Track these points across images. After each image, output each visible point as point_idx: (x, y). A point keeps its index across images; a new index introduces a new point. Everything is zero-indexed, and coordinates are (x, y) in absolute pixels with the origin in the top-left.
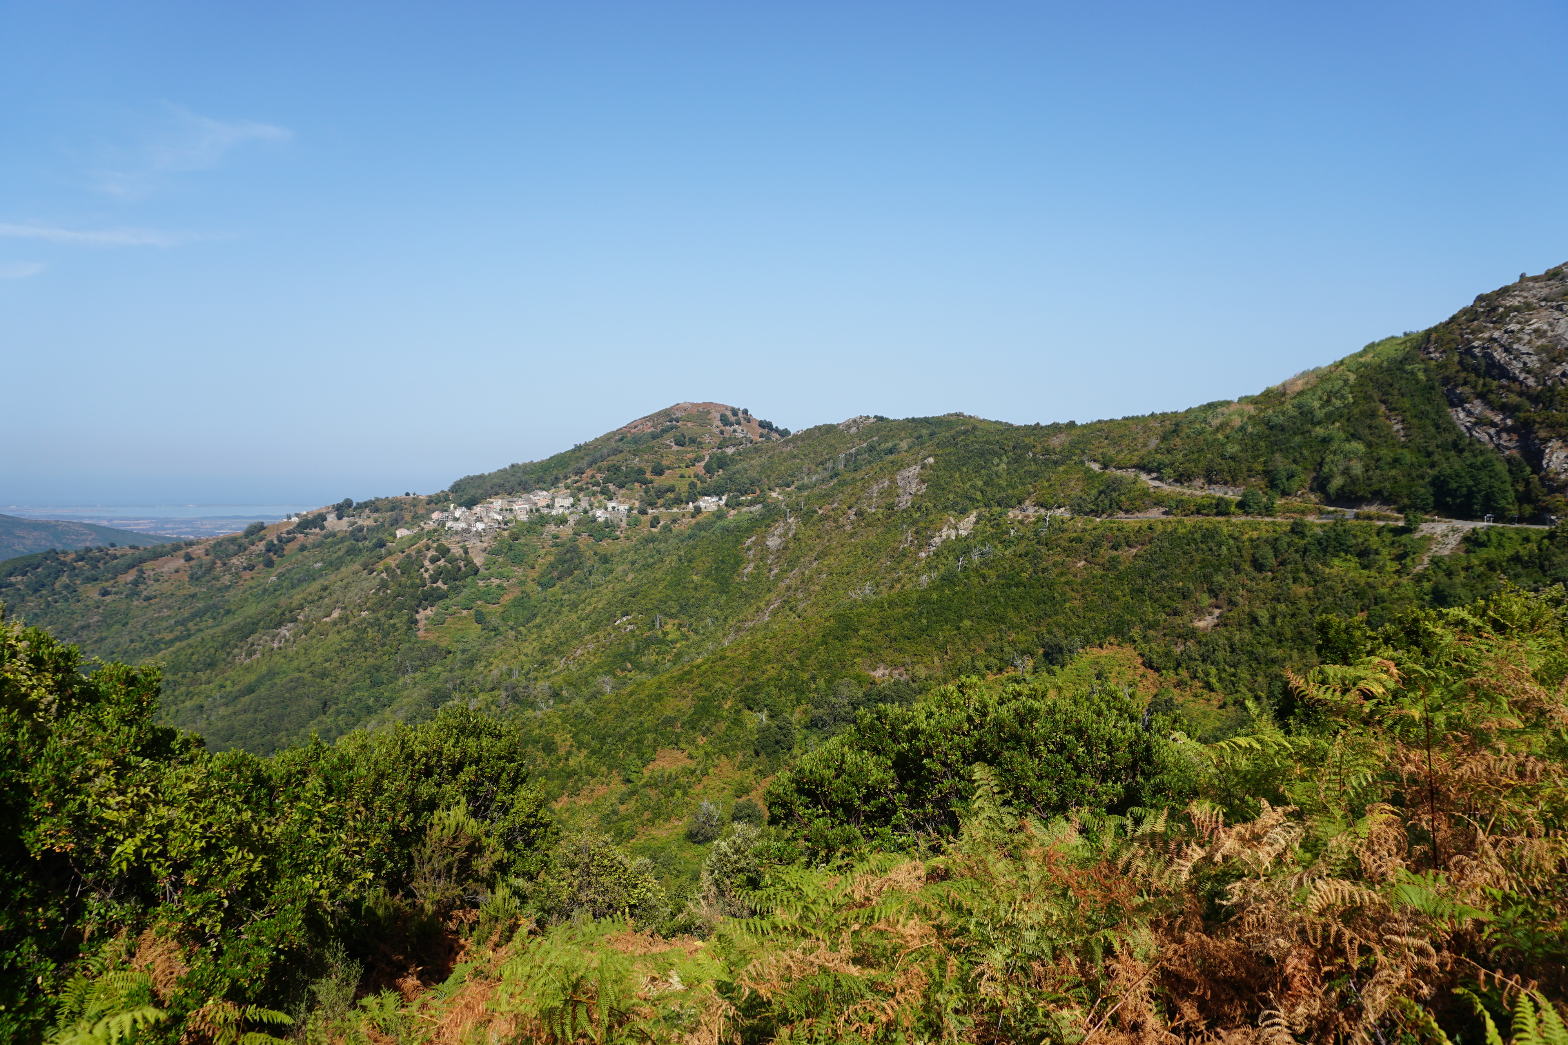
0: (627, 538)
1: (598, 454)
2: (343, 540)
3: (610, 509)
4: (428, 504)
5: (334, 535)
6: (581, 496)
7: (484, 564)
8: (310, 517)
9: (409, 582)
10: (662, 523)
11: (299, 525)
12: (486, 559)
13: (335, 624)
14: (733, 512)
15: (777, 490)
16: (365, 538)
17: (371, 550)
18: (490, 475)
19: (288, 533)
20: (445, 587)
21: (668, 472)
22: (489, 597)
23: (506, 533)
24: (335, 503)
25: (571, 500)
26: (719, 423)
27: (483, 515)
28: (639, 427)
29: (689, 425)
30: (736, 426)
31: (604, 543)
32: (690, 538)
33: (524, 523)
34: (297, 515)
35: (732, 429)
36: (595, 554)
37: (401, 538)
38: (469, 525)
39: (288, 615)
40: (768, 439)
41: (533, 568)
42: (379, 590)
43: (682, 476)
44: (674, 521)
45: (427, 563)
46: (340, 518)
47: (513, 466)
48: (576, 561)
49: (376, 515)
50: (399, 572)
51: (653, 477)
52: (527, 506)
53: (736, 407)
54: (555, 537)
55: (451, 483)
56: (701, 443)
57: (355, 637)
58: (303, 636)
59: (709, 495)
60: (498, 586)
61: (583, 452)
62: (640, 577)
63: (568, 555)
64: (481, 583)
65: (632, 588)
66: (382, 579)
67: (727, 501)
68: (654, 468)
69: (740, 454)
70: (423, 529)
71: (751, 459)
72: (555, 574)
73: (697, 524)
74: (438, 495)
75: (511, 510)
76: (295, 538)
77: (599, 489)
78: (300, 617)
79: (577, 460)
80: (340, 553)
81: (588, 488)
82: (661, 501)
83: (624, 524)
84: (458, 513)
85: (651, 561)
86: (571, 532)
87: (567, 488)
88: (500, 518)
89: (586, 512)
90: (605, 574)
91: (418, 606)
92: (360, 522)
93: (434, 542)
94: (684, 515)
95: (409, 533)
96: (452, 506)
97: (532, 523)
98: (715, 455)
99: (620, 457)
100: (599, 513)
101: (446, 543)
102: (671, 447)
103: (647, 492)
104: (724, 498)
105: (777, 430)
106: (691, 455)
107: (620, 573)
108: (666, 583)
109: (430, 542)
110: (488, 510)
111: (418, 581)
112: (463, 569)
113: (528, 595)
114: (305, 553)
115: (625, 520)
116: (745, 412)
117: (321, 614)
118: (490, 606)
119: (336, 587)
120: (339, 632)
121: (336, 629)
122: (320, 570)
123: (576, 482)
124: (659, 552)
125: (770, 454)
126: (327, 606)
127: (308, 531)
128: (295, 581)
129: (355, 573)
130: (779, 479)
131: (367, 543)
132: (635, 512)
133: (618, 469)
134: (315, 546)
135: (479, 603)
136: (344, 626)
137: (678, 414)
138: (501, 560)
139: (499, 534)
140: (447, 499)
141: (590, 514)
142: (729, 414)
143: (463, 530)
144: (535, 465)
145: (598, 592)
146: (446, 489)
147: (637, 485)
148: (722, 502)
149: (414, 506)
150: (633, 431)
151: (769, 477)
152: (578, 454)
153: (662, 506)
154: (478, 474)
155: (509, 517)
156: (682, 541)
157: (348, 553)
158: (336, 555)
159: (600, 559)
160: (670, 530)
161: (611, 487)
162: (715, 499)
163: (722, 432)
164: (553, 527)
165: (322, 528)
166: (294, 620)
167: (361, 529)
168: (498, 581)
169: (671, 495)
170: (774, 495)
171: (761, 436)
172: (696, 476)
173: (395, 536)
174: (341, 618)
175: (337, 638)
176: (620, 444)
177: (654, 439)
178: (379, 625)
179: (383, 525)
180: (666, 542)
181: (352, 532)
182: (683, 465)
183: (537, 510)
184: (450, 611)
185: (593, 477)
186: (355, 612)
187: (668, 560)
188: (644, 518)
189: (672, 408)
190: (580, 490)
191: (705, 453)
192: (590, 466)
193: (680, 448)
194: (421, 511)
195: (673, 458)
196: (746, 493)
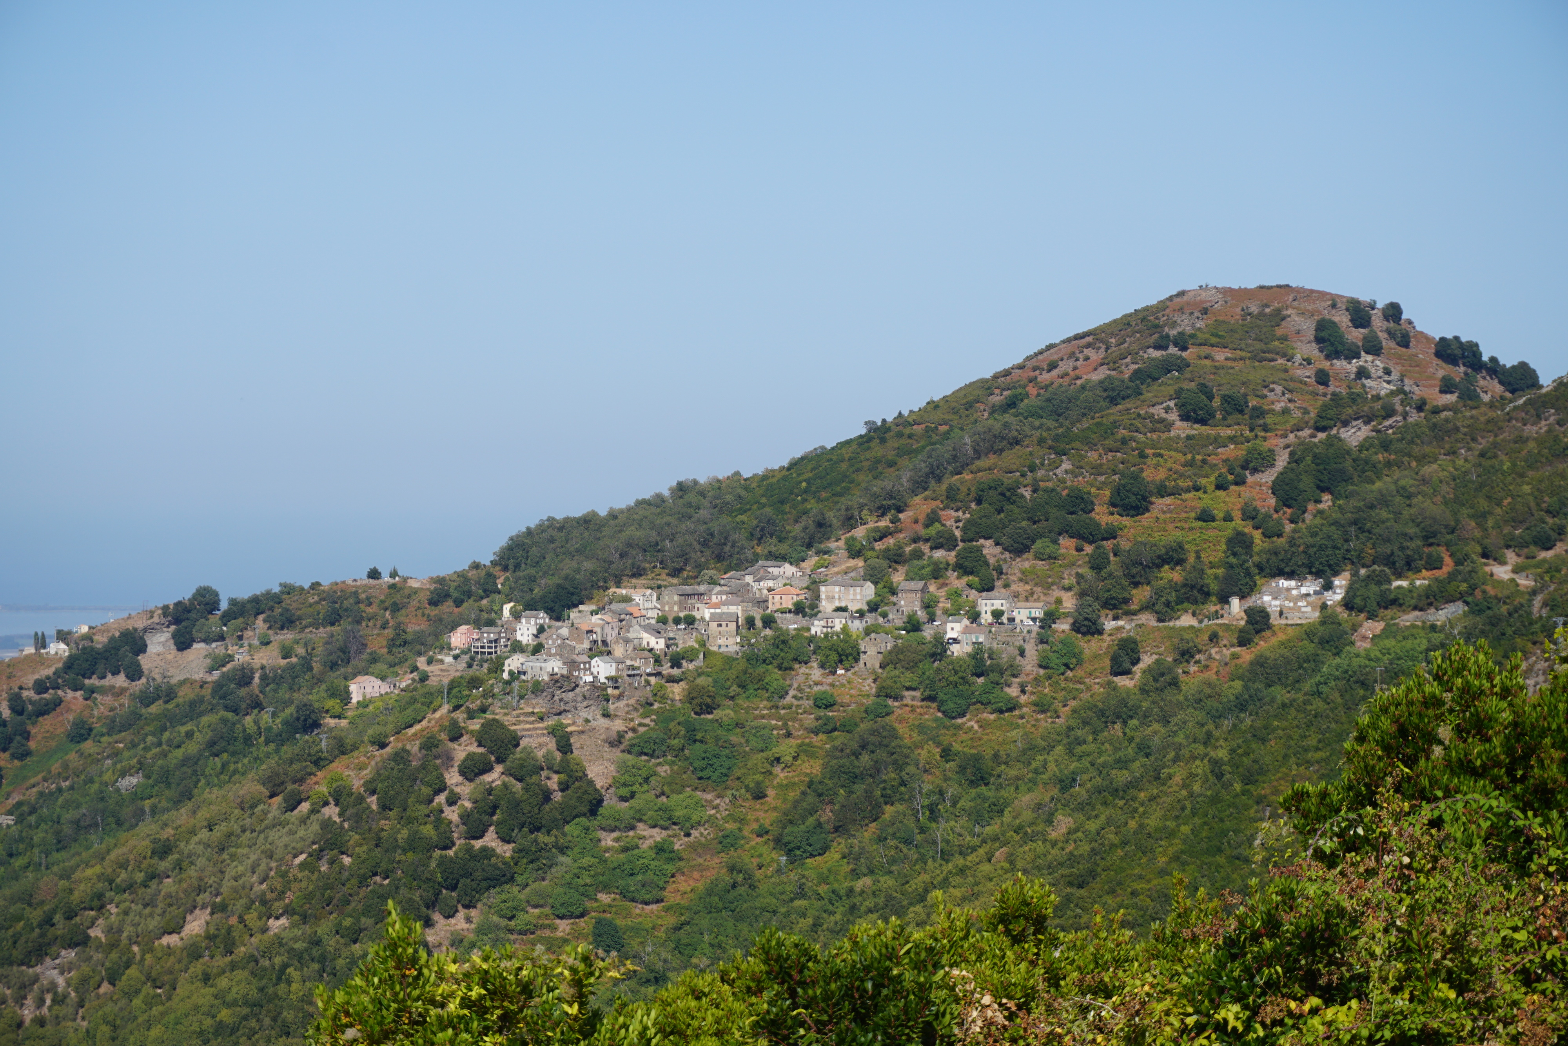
0: (1042, 707)
1: (944, 450)
2: (194, 709)
3: (987, 618)
4: (433, 603)
5: (169, 694)
6: (898, 577)
7: (616, 783)
8: (101, 640)
9: (404, 834)
10: (1147, 660)
11: (70, 664)
12: (623, 768)
13: (194, 952)
14: (1371, 628)
15: (1511, 556)
16: (258, 705)
17: (279, 739)
18: (613, 515)
19: (41, 687)
20: (506, 850)
21: (1161, 503)
22: (632, 883)
23: (677, 691)
24: (171, 602)
25: (869, 591)
26: (1313, 350)
27: (611, 634)
28: (1065, 366)
29: (1220, 356)
30: (1366, 359)
31: (969, 722)
32: (1241, 705)
33: (729, 660)
34: (63, 636)
35: (1352, 366)
36: (947, 754)
37: (363, 704)
38: (573, 665)
39: (61, 927)
40: (1469, 396)
41: (759, 796)
42: (318, 855)
43: (1206, 517)
44: (1186, 654)
45: (453, 778)
46: (183, 643)
47: (681, 488)
48: (890, 775)
49: (288, 636)
50: (373, 801)
51: (1116, 520)
52: (737, 610)
53: (1364, 297)
54: (824, 703)
55: (502, 541)
56: (1259, 413)
57: (254, 994)
58: (105, 988)
59: (1290, 575)
60: (660, 849)
61: (893, 443)
62: (1092, 826)
63: (866, 758)
64: (608, 840)
65: (1073, 859)
66: (327, 824)
67: (1351, 590)
68: (1118, 491)
69: (1386, 446)
70: (424, 678)
71: (1423, 459)
72: (827, 815)
73: (1260, 662)
74: (461, 575)
75: (690, 621)
76: (58, 702)
77: (951, 557)
78: (95, 932)
79: (876, 467)
80: (192, 748)
81: (918, 555)
82: (1141, 594)
83: (1029, 664)
84: (525, 632)
85: (1121, 777)
86: (869, 687)
87: (855, 552)
88: (659, 644)
89: (913, 626)
90: (978, 817)
91: (431, 905)
92: (241, 657)
93: (471, 715)
94: (1214, 638)
95: (385, 688)
96: (507, 608)
97: (753, 658)
98: (1309, 448)
99: (1012, 458)
100: (954, 629)
101: (507, 720)
102: (1168, 426)
103: (1098, 565)
104: (1341, 582)
105: (1494, 368)
106: (1231, 451)
107: (1028, 815)
108: (1177, 845)
109: (460, 716)
110: (623, 620)
111: (428, 830)
112: (558, 796)
113: (749, 877)
114: (88, 746)
115: (1031, 650)
116: (1393, 312)
117: (153, 923)
118: (637, 909)
119: (193, 845)
120: (206, 978)
121: (197, 968)
122: (137, 796)
123: (883, 535)
124: (1144, 749)
125: (1483, 443)
126: (172, 900)
127: (94, 681)
128: (67, 830)
129: (248, 806)
130: (1516, 522)
131: (266, 717)
132: (1063, 626)
133: (1008, 495)
134: (114, 726)
135: (604, 898)
136: (221, 961)
137: (1185, 324)
138: (664, 770)
139: (659, 694)
140: (489, 589)
141: (928, 633)
142: (1342, 319)
143: (557, 681)
144: (747, 484)
145: (962, 871)
146: (486, 559)
147: (1067, 544)
148: (1336, 596)
149: (396, 608)
150: (1045, 377)
151: (1481, 517)
152: (877, 451)
153: (1144, 608)
154: (578, 512)
155: (686, 641)
156: (1217, 717)
157: (213, 747)
158: (179, 753)
159: (962, 769)
160: (1174, 683)
161: (990, 549)
162: (1310, 587)
163: (1323, 378)
164: (816, 673)
165: (135, 673)
166: (80, 941)
167: (244, 677)
168: (658, 835)
169: (1171, 575)
170: (1503, 572)
171: (1447, 387)
172: (1250, 514)
173: (346, 697)
174: (210, 937)
175: (204, 996)
176: (1008, 417)
177: (1113, 401)
178: (322, 959)
179: (306, 665)
180: (1166, 721)
181: (218, 686)
182: (1208, 482)
183: (768, 622)
184: (522, 919)
185: (932, 519)
186: (251, 918)
187: (1178, 773)
188: (1090, 647)
189: (1162, 306)
190: (896, 558)
191: (1274, 442)
192: (919, 486)
193: (1197, 430)
194: (414, 626)
195: (1175, 459)
196: (1409, 566)
